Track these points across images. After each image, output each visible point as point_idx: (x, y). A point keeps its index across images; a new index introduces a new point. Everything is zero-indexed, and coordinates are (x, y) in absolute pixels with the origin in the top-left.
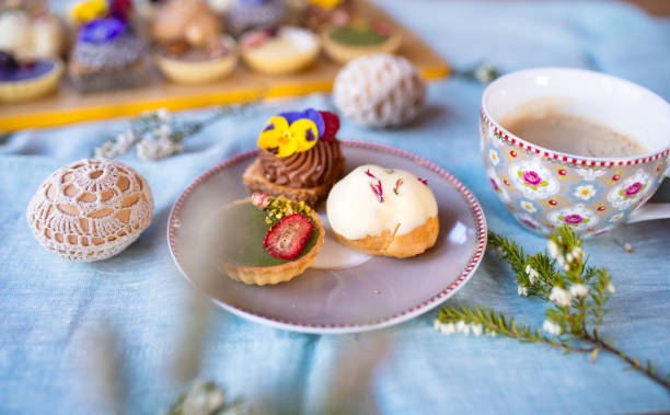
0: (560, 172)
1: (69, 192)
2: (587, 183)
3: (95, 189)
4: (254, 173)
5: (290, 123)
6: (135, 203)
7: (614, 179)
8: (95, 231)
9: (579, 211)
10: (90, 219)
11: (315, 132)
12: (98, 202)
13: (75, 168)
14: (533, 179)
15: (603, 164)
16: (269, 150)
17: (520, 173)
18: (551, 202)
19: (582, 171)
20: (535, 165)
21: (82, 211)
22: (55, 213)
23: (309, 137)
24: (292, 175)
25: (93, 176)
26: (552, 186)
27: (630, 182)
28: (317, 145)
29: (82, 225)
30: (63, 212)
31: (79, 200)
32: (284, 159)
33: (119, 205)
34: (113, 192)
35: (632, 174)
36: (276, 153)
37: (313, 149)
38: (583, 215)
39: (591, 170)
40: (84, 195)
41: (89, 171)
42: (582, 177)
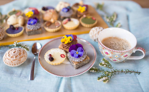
0: (112, 53)
1: (10, 56)
2: (117, 55)
3: (14, 55)
4: (61, 46)
5: (67, 37)
6: (22, 57)
7: (122, 54)
8: (14, 63)
9: (115, 59)
10: (13, 61)
11: (72, 39)
12: (14, 58)
13: (11, 50)
14: (107, 53)
15: (120, 52)
16: (63, 42)
17: (105, 52)
18: (110, 57)
19: (116, 53)
20: (107, 51)
21: (12, 59)
22: (7, 59)
23: (71, 40)
24: (67, 47)
25: (14, 53)
26: (110, 55)
27: (125, 55)
28: (72, 41)
29: (12, 62)
30: (8, 59)
31: (11, 57)
32: (65, 44)
33: (19, 58)
34: (18, 56)
35: (126, 53)
36: (64, 43)
37: (71, 42)
38: (116, 60)
39: (117, 53)
40: (12, 56)
41: (14, 51)
42: (116, 54)
